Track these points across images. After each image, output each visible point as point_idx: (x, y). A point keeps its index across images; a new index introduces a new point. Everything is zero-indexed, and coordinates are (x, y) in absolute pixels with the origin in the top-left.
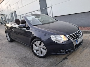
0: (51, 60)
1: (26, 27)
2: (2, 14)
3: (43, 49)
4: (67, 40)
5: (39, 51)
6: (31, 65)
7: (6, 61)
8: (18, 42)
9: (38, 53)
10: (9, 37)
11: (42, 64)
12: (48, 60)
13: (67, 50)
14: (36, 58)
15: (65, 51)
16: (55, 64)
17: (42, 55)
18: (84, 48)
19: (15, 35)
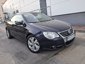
0: (43, 55)
1: (23, 24)
2: (6, 12)
3: (37, 45)
4: (59, 36)
5: (33, 47)
6: (25, 58)
7: (3, 55)
8: (17, 39)
9: (32, 48)
10: (9, 34)
11: (35, 58)
12: (41, 55)
13: (57, 46)
14: (31, 53)
15: (56, 47)
16: (46, 59)
17: (35, 51)
18: (76, 46)
19: (15, 32)
